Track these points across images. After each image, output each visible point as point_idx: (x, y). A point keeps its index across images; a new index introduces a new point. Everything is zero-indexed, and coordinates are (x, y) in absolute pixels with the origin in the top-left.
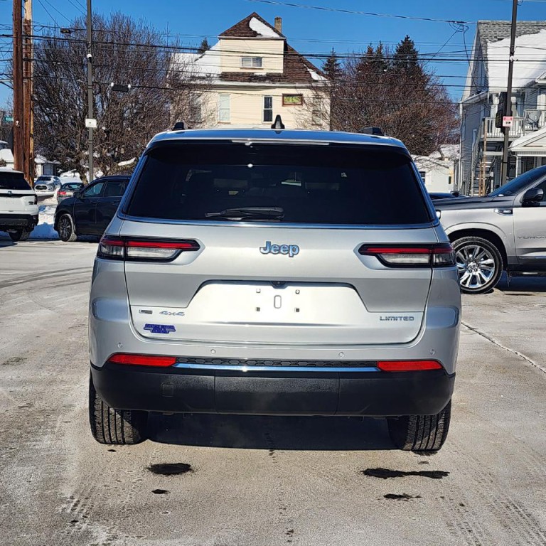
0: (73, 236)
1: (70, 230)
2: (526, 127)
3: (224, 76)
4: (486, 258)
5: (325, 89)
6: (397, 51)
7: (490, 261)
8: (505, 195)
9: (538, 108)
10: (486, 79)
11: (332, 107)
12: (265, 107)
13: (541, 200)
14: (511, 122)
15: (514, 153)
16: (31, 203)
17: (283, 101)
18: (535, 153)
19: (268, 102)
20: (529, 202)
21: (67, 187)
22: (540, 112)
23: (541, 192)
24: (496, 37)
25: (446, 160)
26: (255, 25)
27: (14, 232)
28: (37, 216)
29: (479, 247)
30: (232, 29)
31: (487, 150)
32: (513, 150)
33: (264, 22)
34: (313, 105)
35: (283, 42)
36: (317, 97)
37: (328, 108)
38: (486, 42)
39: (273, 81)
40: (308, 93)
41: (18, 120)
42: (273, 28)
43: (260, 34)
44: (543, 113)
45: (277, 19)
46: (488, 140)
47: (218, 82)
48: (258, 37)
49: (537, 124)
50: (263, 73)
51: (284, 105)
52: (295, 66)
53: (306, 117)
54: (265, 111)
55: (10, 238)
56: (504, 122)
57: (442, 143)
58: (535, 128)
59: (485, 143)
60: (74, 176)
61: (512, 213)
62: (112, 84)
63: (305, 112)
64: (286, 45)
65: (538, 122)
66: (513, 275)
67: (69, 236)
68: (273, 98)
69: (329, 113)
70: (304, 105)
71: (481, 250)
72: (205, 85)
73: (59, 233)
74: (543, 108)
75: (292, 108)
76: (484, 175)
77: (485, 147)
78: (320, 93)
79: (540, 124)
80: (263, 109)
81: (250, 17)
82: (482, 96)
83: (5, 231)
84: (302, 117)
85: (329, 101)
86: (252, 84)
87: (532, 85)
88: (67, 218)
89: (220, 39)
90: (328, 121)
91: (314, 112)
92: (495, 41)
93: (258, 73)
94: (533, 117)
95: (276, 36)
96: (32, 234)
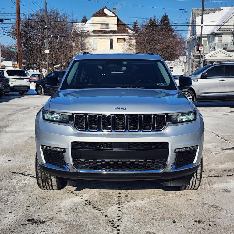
0: (43, 93)
1: (41, 91)
2: (210, 49)
3: (94, 31)
4: (189, 96)
5: (133, 36)
6: (161, 19)
7: (191, 97)
8: (195, 75)
9: (215, 42)
10: (195, 31)
11: (136, 42)
12: (110, 43)
13: (207, 76)
14: (202, 48)
15: (206, 59)
16: (28, 81)
17: (117, 41)
18: (214, 59)
19: (111, 41)
20: (203, 77)
21: (33, 76)
22: (216, 43)
23: (207, 74)
24: (199, 15)
25: (182, 62)
26: (106, 11)
27: (22, 92)
28: (30, 86)
29: (187, 93)
30: (97, 13)
31: (196, 59)
32: (205, 58)
33: (109, 10)
34: (129, 42)
35: (117, 18)
36: (130, 39)
37: (135, 43)
38: (195, 17)
39: (113, 33)
40: (127, 38)
41: (19, 51)
42: (113, 12)
43: (108, 15)
44: (217, 44)
45: (114, 8)
46: (196, 55)
47: (92, 34)
48: (107, 16)
49: (214, 48)
50: (109, 30)
51: (118, 42)
52: (122, 27)
53: (126, 47)
54: (110, 45)
55: (20, 94)
56: (200, 48)
57: (180, 55)
58: (214, 50)
59: (195, 56)
60: (33, 71)
61: (197, 81)
62: (52, 36)
63: (126, 45)
64: (118, 19)
65: (215, 47)
66: (198, 102)
67: (41, 93)
68: (113, 40)
69: (135, 45)
70: (125, 42)
71: (187, 94)
72: (87, 35)
73: (37, 92)
74: (217, 42)
75: (121, 44)
76: (195, 68)
77: (195, 57)
78: (131, 37)
79: (216, 48)
80: (110, 44)
81: (104, 8)
82: (194, 38)
83: (18, 92)
84: (125, 47)
85: (135, 41)
86: (105, 34)
87: (213, 33)
88: (41, 87)
89: (92, 17)
90: (135, 49)
91: (129, 45)
92: (199, 16)
93: (107, 30)
94: (213, 45)
95: (114, 15)
96: (28, 93)
